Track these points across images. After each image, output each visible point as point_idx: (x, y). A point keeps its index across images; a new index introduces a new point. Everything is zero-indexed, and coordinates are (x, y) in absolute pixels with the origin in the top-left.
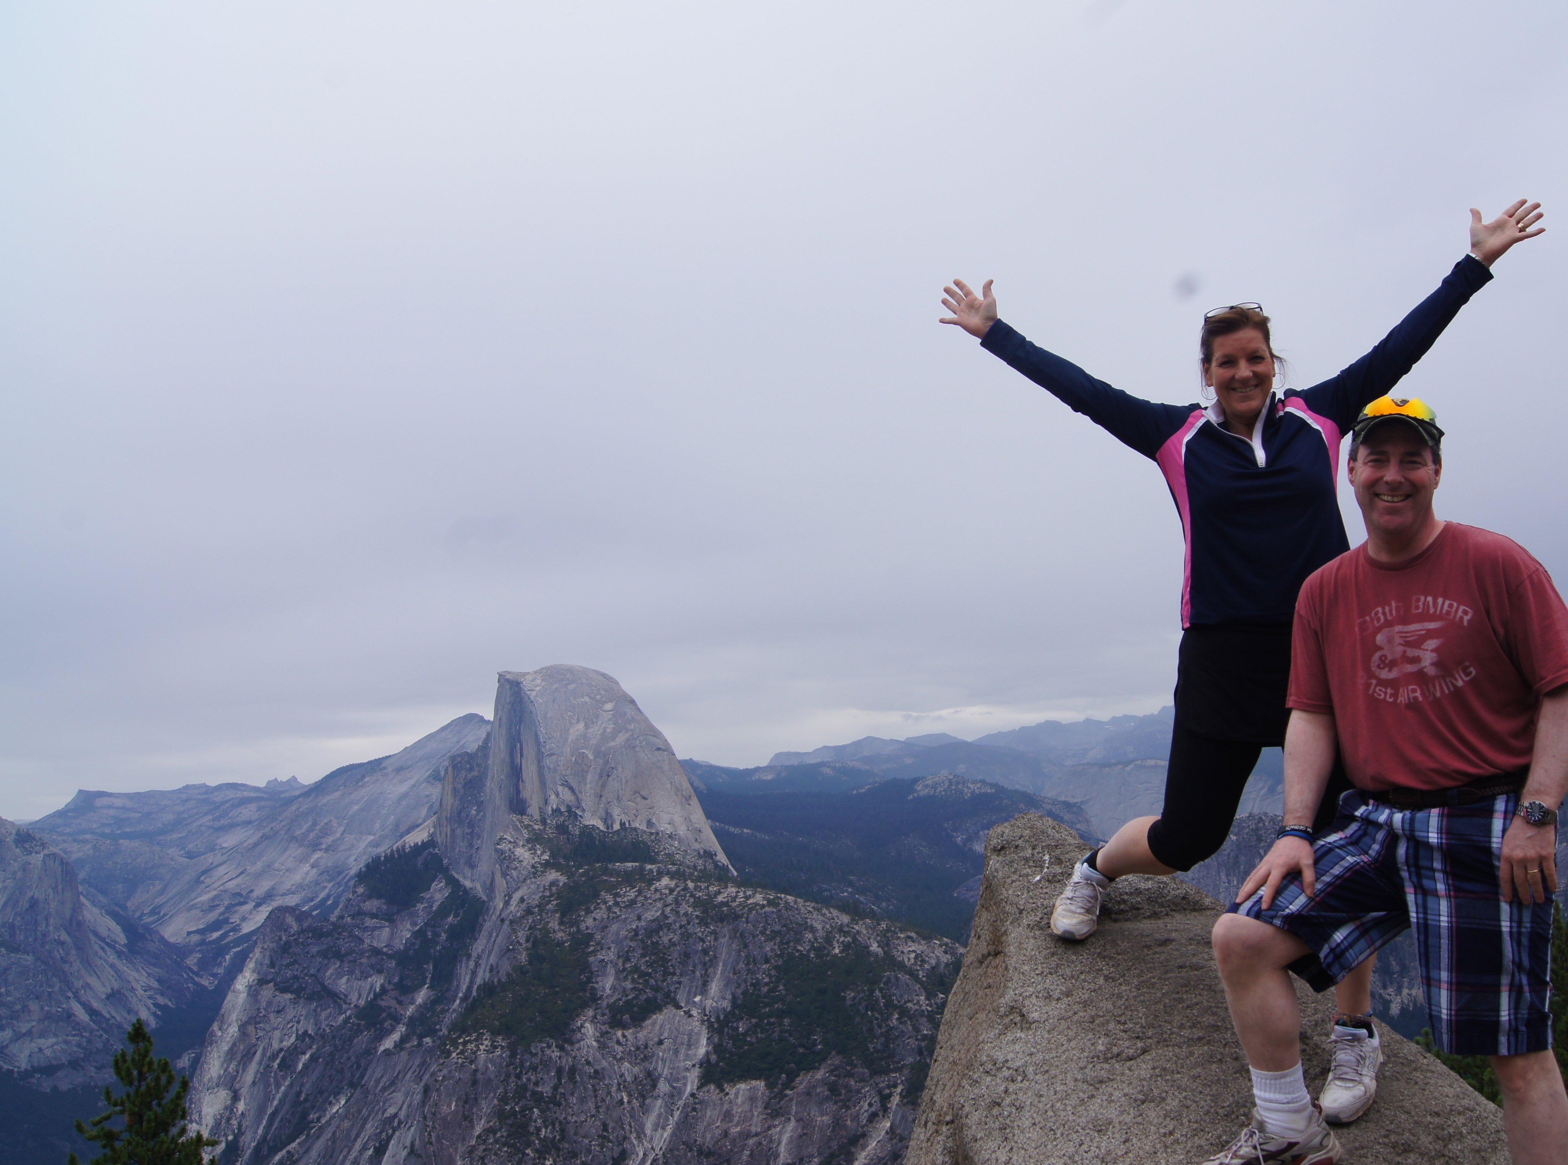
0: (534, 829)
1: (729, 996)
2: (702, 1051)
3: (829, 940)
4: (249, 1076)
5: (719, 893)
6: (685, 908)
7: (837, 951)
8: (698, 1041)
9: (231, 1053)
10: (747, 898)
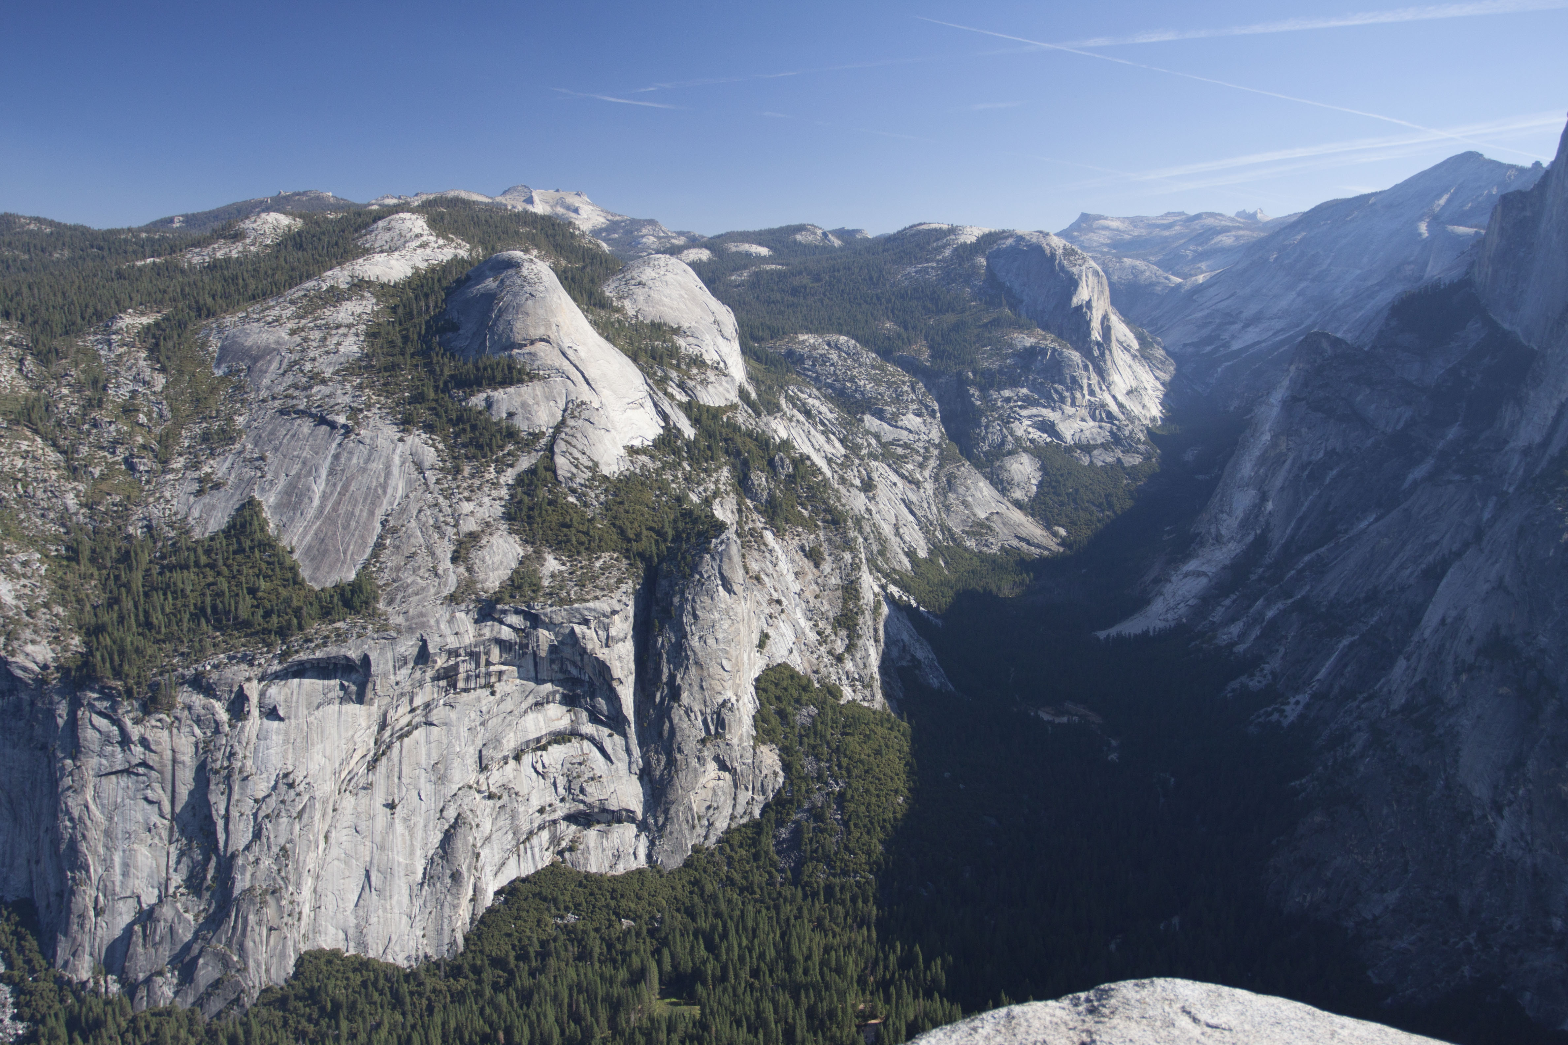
4: (1278, 482)
9: (1262, 460)
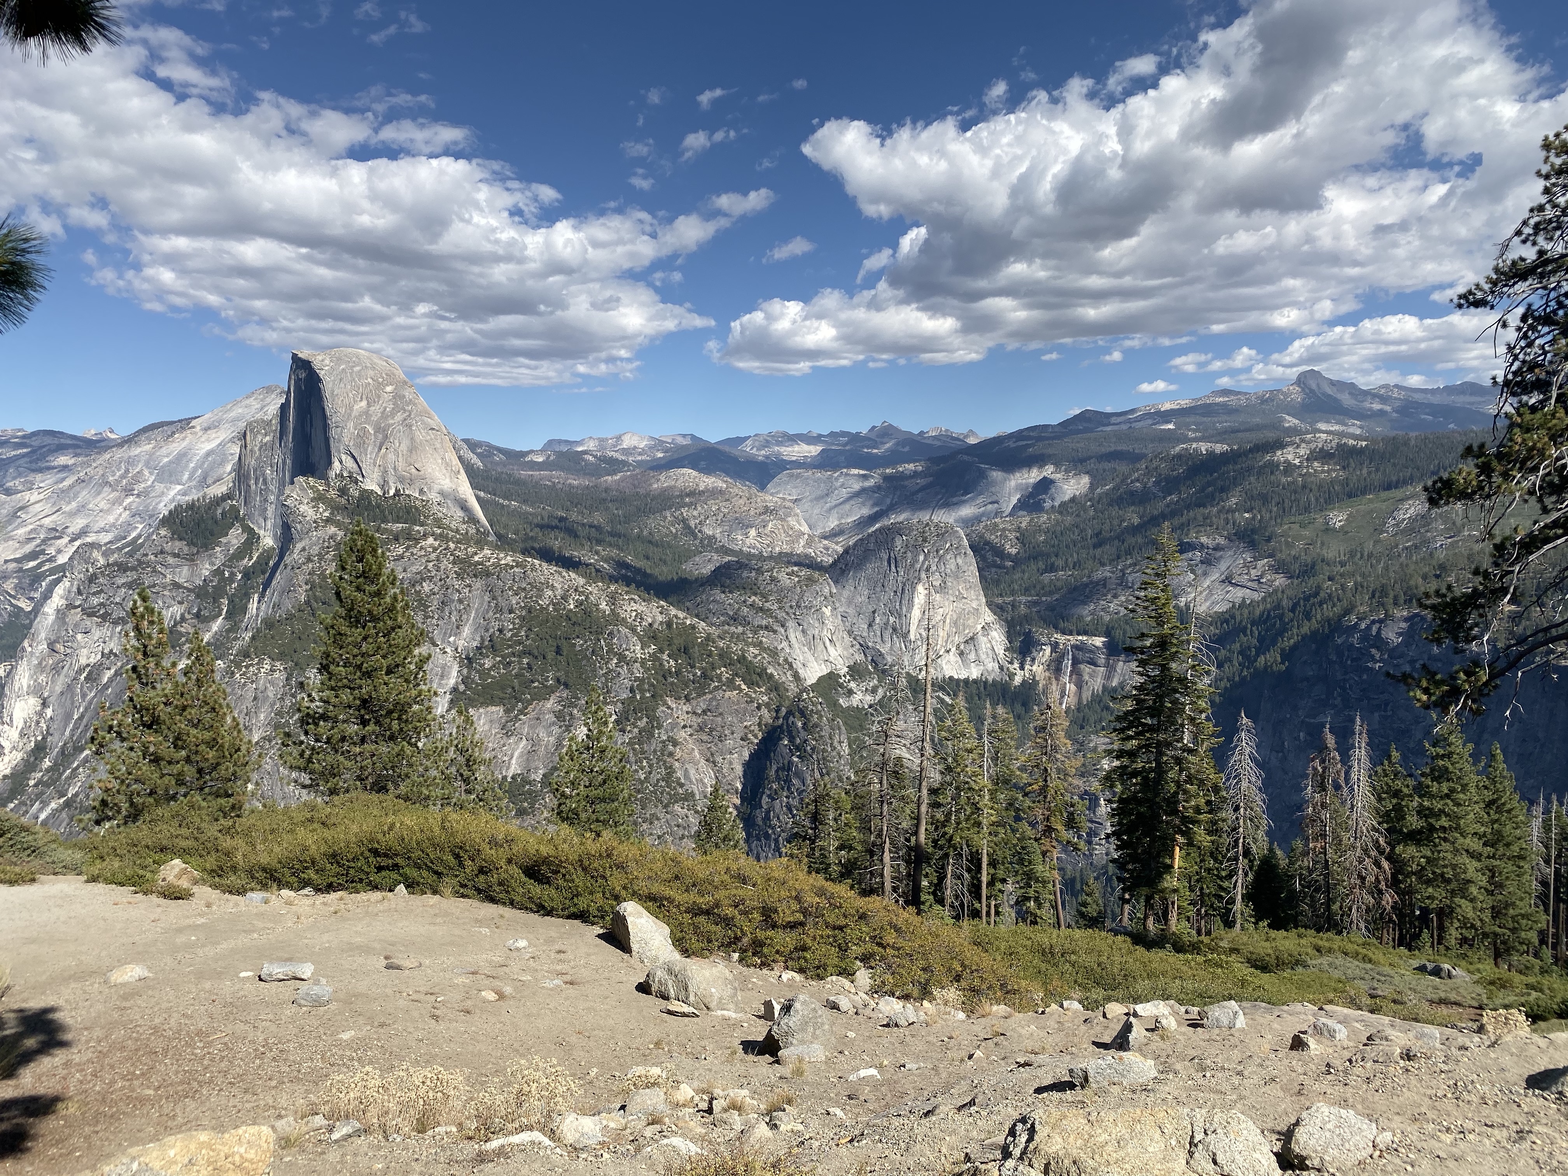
0: (318, 490)
1: (478, 639)
2: (452, 682)
3: (565, 598)
4: (58, 687)
5: (476, 554)
6: (445, 564)
7: (572, 607)
8: (449, 673)
9: (41, 666)
10: (499, 560)
